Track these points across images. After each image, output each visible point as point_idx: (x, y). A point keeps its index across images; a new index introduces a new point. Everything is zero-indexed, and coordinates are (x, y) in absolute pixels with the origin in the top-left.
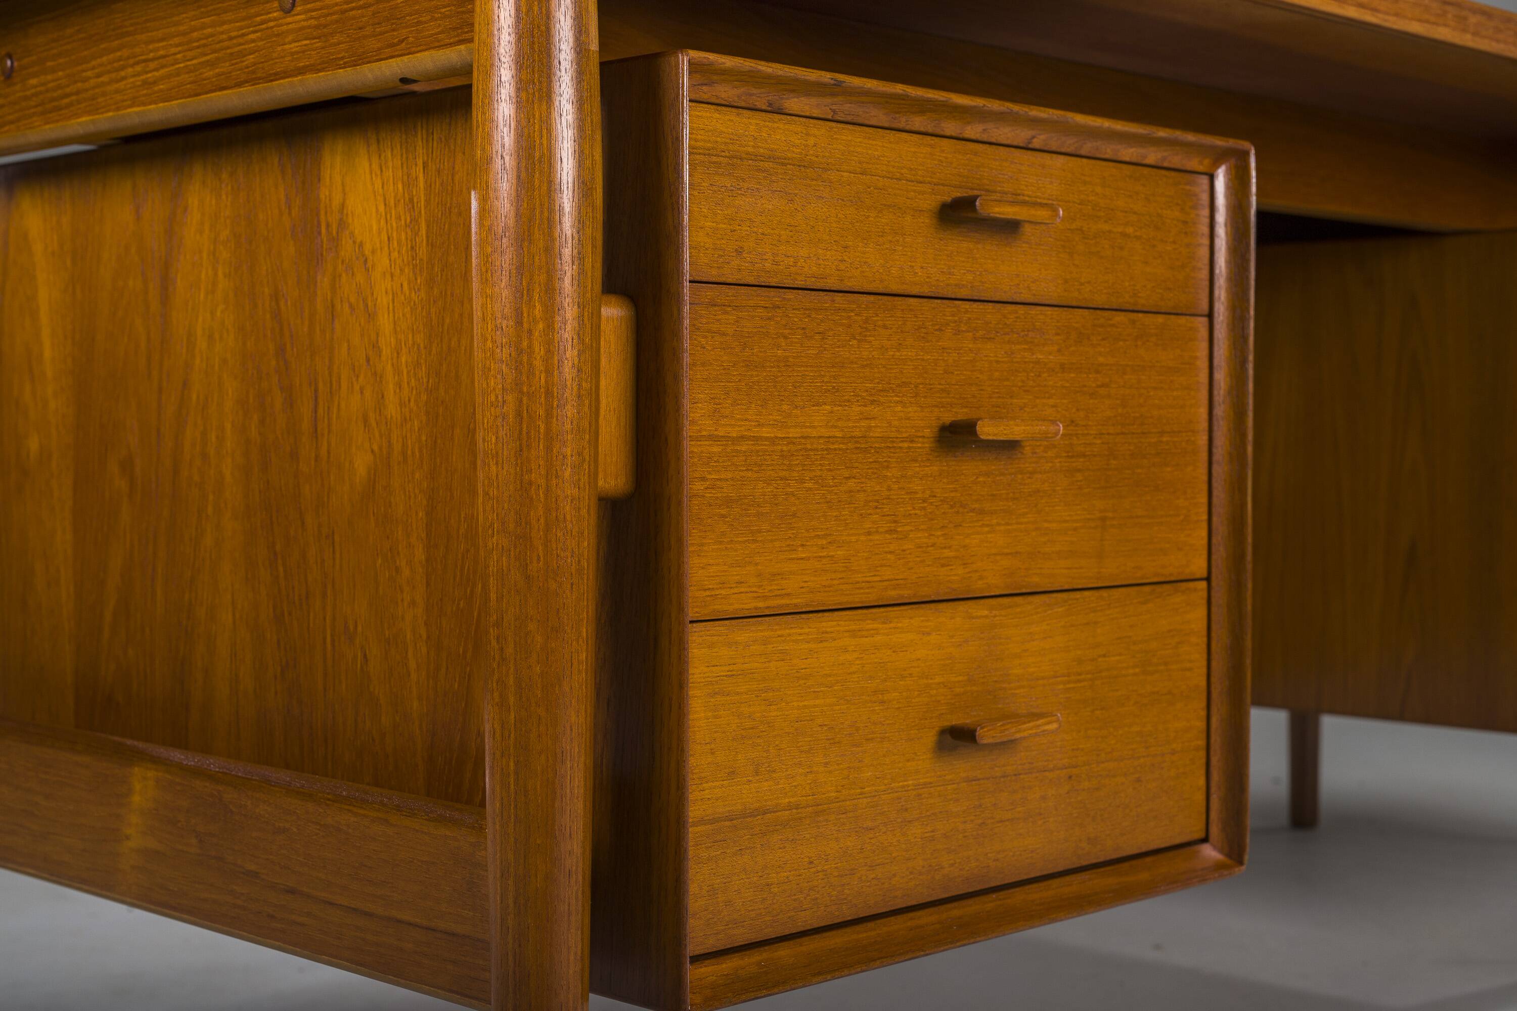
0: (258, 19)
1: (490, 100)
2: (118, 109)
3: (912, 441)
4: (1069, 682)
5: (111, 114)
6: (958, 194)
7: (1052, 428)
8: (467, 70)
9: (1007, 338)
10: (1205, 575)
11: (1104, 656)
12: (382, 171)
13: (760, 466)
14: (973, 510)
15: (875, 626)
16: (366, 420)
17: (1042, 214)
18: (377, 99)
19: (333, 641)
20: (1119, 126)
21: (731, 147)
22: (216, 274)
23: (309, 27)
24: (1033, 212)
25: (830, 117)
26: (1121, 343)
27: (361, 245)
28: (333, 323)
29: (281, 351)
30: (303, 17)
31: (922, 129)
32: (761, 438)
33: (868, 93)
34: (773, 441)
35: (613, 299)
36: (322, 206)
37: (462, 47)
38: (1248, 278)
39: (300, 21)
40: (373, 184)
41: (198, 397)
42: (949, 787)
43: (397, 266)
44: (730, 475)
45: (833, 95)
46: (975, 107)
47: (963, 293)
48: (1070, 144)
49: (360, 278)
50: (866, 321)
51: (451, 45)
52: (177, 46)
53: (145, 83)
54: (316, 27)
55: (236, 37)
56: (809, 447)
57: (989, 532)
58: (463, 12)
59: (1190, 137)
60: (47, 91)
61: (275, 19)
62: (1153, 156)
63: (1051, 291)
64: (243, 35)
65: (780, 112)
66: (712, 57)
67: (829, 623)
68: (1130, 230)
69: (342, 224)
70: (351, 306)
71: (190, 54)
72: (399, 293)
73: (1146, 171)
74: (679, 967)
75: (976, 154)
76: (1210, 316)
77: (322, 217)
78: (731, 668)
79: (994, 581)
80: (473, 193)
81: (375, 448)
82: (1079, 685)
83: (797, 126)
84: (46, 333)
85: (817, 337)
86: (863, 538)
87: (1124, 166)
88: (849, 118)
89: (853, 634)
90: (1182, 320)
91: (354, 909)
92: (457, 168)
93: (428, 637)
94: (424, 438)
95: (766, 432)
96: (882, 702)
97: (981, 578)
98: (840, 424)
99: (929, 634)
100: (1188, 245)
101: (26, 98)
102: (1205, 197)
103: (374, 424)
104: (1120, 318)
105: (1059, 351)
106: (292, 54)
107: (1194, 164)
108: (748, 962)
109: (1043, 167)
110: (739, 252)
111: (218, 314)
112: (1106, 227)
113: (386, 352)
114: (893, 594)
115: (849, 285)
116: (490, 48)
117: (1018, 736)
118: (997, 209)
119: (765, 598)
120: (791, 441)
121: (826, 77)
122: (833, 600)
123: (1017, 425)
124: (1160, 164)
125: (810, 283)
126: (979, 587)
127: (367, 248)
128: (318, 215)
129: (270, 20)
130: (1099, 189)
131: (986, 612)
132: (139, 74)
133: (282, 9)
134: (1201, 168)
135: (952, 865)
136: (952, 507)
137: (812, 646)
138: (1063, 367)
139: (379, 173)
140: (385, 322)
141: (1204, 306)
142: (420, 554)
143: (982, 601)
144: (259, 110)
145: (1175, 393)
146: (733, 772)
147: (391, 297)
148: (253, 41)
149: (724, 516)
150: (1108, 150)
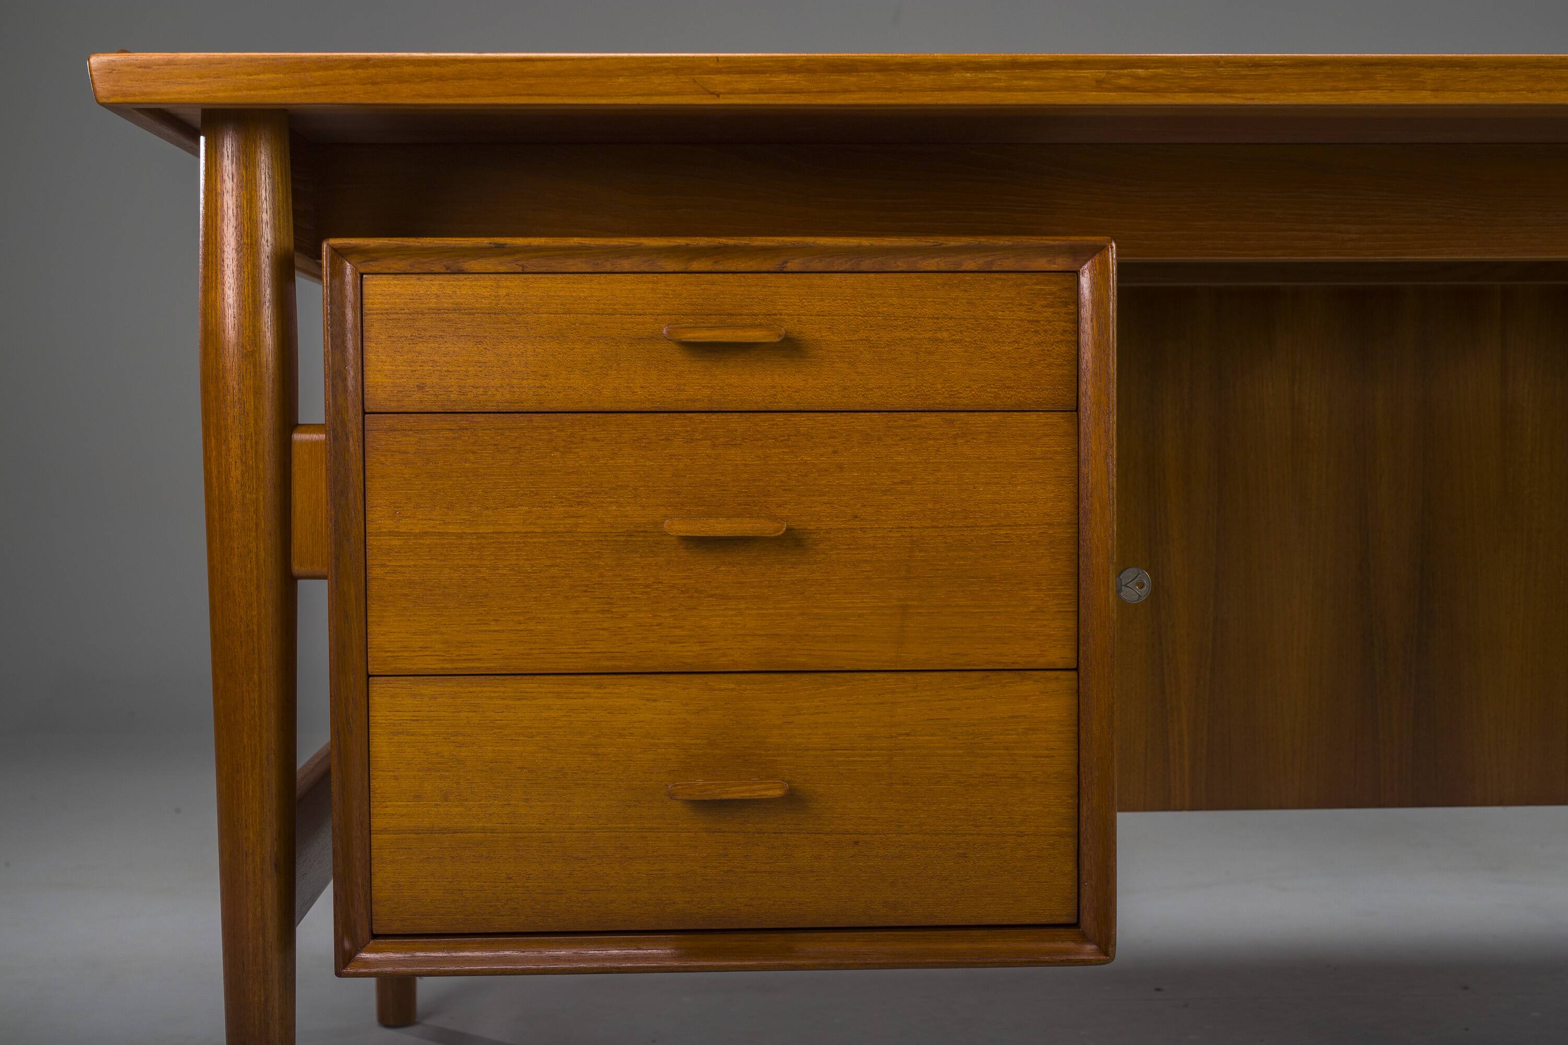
10: (1071, 665)
13: (444, 556)
15: (585, 690)
31: (635, 270)
33: (544, 249)
38: (1108, 373)
42: (685, 834)
44: (412, 563)
45: (507, 254)
47: (698, 406)
50: (572, 436)
56: (502, 540)
57: (736, 615)
62: (970, 263)
63: (823, 397)
67: (528, 685)
68: (942, 335)
75: (713, 283)
76: (1075, 410)
78: (416, 714)
82: (869, 759)
85: (512, 451)
86: (568, 616)
88: (542, 269)
89: (559, 695)
90: (1029, 416)
95: (452, 529)
96: (596, 755)
97: (724, 655)
99: (655, 700)
100: (1040, 343)
102: (1070, 295)
104: (929, 418)
105: (835, 452)
107: (1046, 264)
110: (421, 387)
112: (906, 335)
114: (609, 665)
115: (550, 406)
120: (481, 536)
124: (987, 269)
125: (503, 408)
126: (722, 663)
131: (736, 686)
134: (1057, 267)
135: (689, 902)
136: (683, 592)
137: (509, 702)
138: (840, 467)
143: (728, 676)
146: (420, 796)
150: (901, 262)
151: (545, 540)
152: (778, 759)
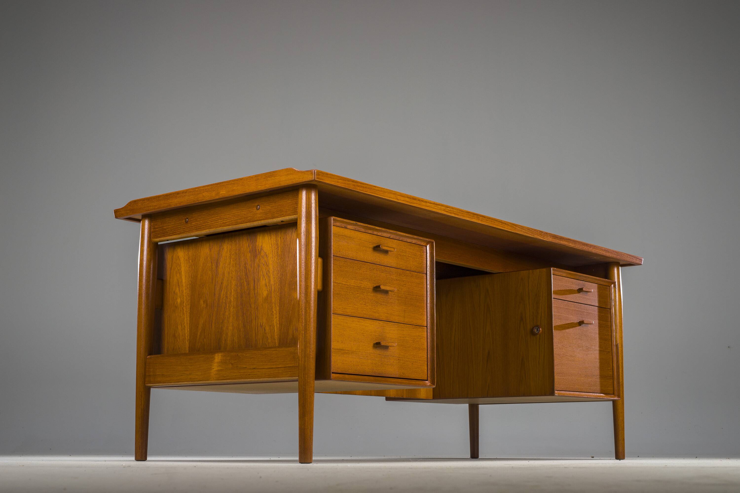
0: (251, 211)
1: (301, 224)
2: (216, 228)
3: (368, 289)
4: (398, 341)
5: (214, 229)
6: (377, 245)
7: (394, 289)
8: (297, 219)
9: (386, 273)
10: (426, 326)
11: (405, 337)
12: (271, 239)
13: (343, 289)
14: (380, 304)
15: (362, 321)
16: (266, 286)
17: (392, 249)
18: (270, 226)
19: (257, 328)
20: (407, 235)
21: (338, 233)
22: (231, 261)
23: (263, 212)
24: (390, 249)
25: (354, 230)
26: (408, 277)
27: (266, 253)
28: (259, 267)
29: (246, 274)
30: (261, 210)
31: (370, 233)
32: (343, 284)
33: (361, 226)
34: (345, 285)
35: (319, 258)
36: (257, 246)
37: (295, 215)
38: (434, 267)
39: (261, 211)
40: (269, 242)
41: (225, 285)
42: (376, 355)
43: (274, 256)
44: (338, 289)
45: (355, 226)
46: (380, 229)
47: (378, 263)
48: (397, 237)
49: (266, 259)
50: (361, 266)
51: (293, 215)
52: (231, 216)
53: (223, 223)
54: (264, 212)
55: (246, 214)
56: (351, 287)
57: (383, 308)
58: (295, 210)
59: (421, 238)
60: (197, 225)
61: (255, 211)
62: (414, 241)
63: (394, 265)
64: (247, 214)
65: (346, 228)
66: (336, 218)
67: (355, 319)
68: (410, 255)
69: (262, 249)
70: (263, 264)
71: (235, 217)
72: (274, 261)
73: (413, 244)
74: (330, 374)
75: (380, 238)
76: (426, 274)
77: (257, 248)
78: (338, 323)
79: (384, 319)
80: (298, 239)
81: (268, 290)
82: (400, 342)
83: (349, 231)
84: (183, 277)
85: (352, 268)
86: (360, 305)
87: (408, 243)
88: (358, 230)
89: (358, 322)
90: (421, 274)
91: (268, 368)
92: (287, 238)
93: (279, 323)
94: (279, 287)
95: (344, 283)
96: (363, 336)
97: (381, 317)
98: (356, 284)
99: (372, 325)
100: (422, 260)
101: (192, 227)
102: (425, 251)
103: (268, 285)
104: (408, 272)
105: (396, 276)
106: (259, 217)
107: (423, 244)
108: (341, 376)
109: (393, 242)
110: (340, 251)
111: (231, 269)
112: (405, 254)
113: (271, 272)
114: (365, 316)
115: (358, 259)
116: (301, 215)
117: (388, 345)
118: (384, 248)
119: (344, 312)
120: (348, 285)
121: (354, 222)
122: (355, 315)
123: (388, 287)
124: (415, 243)
125: (351, 258)
126: (381, 318)
127: (267, 253)
128: (256, 248)
129: (254, 211)
130: (403, 247)
131: (382, 323)
132: (222, 221)
133: (257, 209)
134: (424, 245)
135: (376, 370)
136: (376, 302)
137: (351, 322)
138: (396, 279)
139: (270, 239)
140: (271, 267)
141: (425, 272)
142: (278, 308)
143: (382, 321)
144: (243, 228)
145: (419, 288)
146: (338, 341)
147: (272, 262)
148: (250, 215)
149: (337, 296)
150: (405, 239)
151: (357, 288)
152: (388, 340)
